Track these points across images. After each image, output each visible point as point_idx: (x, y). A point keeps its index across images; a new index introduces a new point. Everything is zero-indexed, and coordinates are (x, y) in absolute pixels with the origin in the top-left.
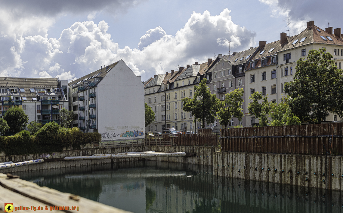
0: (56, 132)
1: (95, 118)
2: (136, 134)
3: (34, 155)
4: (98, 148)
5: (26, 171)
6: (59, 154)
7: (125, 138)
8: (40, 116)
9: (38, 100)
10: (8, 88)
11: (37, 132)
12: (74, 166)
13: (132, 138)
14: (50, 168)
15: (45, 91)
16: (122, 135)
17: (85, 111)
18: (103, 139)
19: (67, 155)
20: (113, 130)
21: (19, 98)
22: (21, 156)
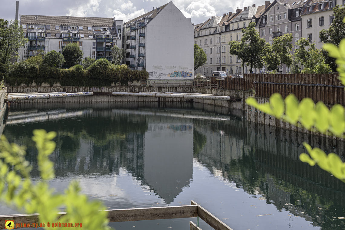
0: (106, 68)
1: (144, 57)
2: (185, 75)
3: (85, 88)
4: (145, 86)
5: (77, 102)
6: (107, 88)
7: (173, 78)
8: (95, 52)
9: (94, 37)
10: (69, 26)
11: (89, 66)
12: (122, 102)
13: (180, 78)
14: (99, 101)
15: (101, 30)
16: (170, 75)
17: (136, 49)
18: (150, 77)
19: (115, 90)
20: (161, 69)
21: (77, 35)
22: (74, 87)
